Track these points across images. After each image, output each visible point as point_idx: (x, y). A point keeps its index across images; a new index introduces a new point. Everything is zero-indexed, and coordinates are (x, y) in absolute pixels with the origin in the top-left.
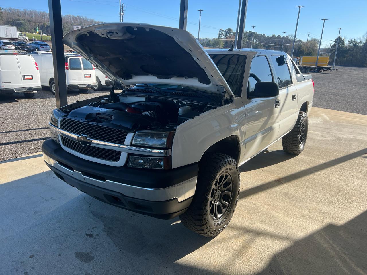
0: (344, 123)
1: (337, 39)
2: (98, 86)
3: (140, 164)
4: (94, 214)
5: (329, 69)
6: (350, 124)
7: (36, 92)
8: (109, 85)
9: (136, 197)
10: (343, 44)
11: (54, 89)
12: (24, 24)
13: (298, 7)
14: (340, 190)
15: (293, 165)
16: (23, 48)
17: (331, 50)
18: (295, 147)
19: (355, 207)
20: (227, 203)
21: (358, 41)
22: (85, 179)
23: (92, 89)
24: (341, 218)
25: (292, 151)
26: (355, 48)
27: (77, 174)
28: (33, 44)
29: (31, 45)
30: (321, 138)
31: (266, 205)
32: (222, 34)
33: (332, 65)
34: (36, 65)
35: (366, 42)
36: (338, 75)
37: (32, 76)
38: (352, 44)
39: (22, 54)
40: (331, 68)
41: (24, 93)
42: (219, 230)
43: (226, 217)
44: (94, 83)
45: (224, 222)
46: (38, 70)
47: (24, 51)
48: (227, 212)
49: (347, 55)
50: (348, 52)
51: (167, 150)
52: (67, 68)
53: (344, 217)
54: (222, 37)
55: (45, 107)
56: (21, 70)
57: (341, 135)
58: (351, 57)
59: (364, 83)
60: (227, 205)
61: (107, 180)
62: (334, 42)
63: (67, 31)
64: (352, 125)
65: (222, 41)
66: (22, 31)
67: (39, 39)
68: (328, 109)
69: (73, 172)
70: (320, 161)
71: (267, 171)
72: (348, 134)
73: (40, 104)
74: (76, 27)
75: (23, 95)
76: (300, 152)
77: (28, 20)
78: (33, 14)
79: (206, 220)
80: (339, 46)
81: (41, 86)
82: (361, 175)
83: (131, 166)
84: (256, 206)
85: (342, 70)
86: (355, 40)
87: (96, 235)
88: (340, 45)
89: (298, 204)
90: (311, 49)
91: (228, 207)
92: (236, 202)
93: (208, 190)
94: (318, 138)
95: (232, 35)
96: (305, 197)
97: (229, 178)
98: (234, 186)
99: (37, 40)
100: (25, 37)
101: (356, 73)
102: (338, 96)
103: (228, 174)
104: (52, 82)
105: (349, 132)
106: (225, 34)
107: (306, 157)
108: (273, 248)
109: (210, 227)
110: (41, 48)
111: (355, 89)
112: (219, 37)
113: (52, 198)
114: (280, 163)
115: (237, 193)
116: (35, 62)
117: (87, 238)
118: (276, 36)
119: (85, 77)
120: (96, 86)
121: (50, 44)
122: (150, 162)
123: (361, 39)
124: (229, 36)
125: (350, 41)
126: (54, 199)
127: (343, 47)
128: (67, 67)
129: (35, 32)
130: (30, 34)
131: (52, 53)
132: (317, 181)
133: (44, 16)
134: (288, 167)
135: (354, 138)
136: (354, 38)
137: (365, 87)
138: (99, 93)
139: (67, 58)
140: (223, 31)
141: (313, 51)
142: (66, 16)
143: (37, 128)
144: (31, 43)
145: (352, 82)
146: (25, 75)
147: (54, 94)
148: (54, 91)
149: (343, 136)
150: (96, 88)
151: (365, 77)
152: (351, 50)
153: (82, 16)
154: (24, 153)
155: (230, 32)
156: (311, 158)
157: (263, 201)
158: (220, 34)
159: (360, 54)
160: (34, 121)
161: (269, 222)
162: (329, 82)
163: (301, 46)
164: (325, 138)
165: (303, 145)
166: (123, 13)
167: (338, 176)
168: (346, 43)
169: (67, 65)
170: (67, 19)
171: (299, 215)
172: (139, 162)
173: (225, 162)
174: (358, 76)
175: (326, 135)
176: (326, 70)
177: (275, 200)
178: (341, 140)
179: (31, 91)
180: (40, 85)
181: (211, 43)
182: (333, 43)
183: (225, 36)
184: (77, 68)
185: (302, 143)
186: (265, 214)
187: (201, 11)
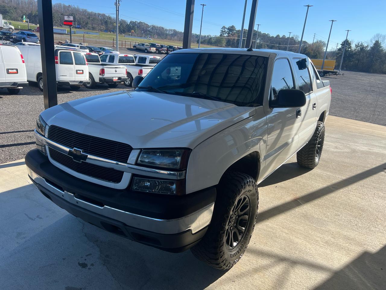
0: (357, 133)
1: (344, 42)
2: (91, 83)
3: (147, 187)
4: (87, 238)
5: (335, 73)
6: (364, 134)
7: (22, 88)
8: (103, 83)
9: (141, 228)
10: (350, 47)
11: (41, 86)
12: (9, 12)
13: (307, 6)
14: (363, 211)
15: (309, 181)
16: (8, 38)
17: (338, 54)
18: (310, 161)
19: (381, 232)
20: (244, 228)
21: (365, 45)
22: (77, 202)
23: (85, 87)
24: (367, 245)
25: (307, 165)
26: (362, 52)
27: (68, 195)
28: (19, 34)
29: (17, 34)
30: (335, 150)
31: (284, 229)
32: (225, 31)
33: (338, 69)
34: (22, 58)
35: (373, 46)
36: (345, 80)
37: (17, 70)
38: (359, 47)
39: (6, 44)
40: (337, 72)
41: (8, 88)
42: (236, 261)
43: (242, 245)
44: (87, 80)
45: (240, 251)
46: (24, 64)
47: (8, 42)
48: (243, 239)
49: (353, 59)
50: (354, 56)
51: (181, 172)
52: (57, 63)
53: (371, 244)
54: (225, 35)
55: (31, 105)
56: (4, 62)
57: (356, 147)
58: (357, 62)
59: (371, 90)
60: (243, 231)
61: (105, 206)
62: (341, 44)
63: (57, 21)
64: (365, 136)
65: (224, 39)
66: (8, 20)
67: (26, 29)
68: (337, 116)
69: (64, 193)
70: (337, 176)
71: (282, 188)
72: (364, 146)
73: (26, 102)
74: (67, 16)
75: (7, 91)
76: (316, 166)
77: (15, 7)
78: (20, 1)
79: (222, 253)
80: (346, 50)
81: (28, 81)
82: (383, 193)
83: (135, 189)
84: (273, 229)
85: (348, 74)
86: (362, 44)
87: (90, 264)
88: (347, 48)
89: (319, 228)
90: (317, 51)
91: (244, 233)
92: (253, 226)
93: (225, 218)
94: (333, 150)
95: (234, 33)
96: (326, 219)
97: (247, 201)
98: (252, 209)
99: (24, 30)
100: (10, 26)
101: (362, 79)
102: (346, 102)
103: (246, 197)
104: (40, 78)
105: (364, 144)
106: (227, 32)
107: (322, 172)
108: (297, 282)
109: (225, 260)
110: (28, 39)
111: (362, 95)
112: (221, 34)
113: (38, 217)
114: (295, 178)
115: (255, 216)
116: (21, 54)
117: (80, 268)
118: (281, 36)
119: (77, 73)
120: (88, 83)
121: (38, 34)
122: (158, 185)
123: (368, 43)
124: (231, 34)
125: (357, 45)
126: (41, 218)
127: (349, 51)
128: (57, 61)
129: (22, 21)
130: (16, 23)
131: (40, 45)
132: (337, 200)
133: (32, 4)
134: (304, 183)
135: (369, 150)
136: (361, 42)
137: (372, 94)
138: (92, 91)
139: (57, 50)
140: (226, 29)
141: (319, 53)
142: (56, 4)
143: (21, 130)
144: (17, 33)
145: (359, 88)
146: (9, 69)
147: (42, 90)
148: (42, 87)
149: (358, 148)
150: (88, 85)
151: (372, 83)
152: (358, 54)
153: (74, 5)
154: (6, 160)
155: (234, 30)
156: (327, 173)
157: (280, 223)
158: (222, 32)
159: (366, 59)
160: (18, 121)
161: (290, 250)
162: (336, 87)
163: (306, 48)
164: (339, 150)
165: (318, 158)
166: (119, 3)
167: (358, 194)
168: (353, 46)
169: (57, 59)
170: (57, 7)
171: (322, 242)
172: (145, 184)
173: (245, 184)
174: (364, 82)
175: (341, 147)
176: (332, 74)
177: (293, 222)
178: (357, 152)
179: (16, 87)
180: (26, 81)
181: (213, 41)
182: (340, 46)
183: (228, 34)
184: (69, 62)
185: (317, 155)
186: (284, 240)
187: (203, 5)
